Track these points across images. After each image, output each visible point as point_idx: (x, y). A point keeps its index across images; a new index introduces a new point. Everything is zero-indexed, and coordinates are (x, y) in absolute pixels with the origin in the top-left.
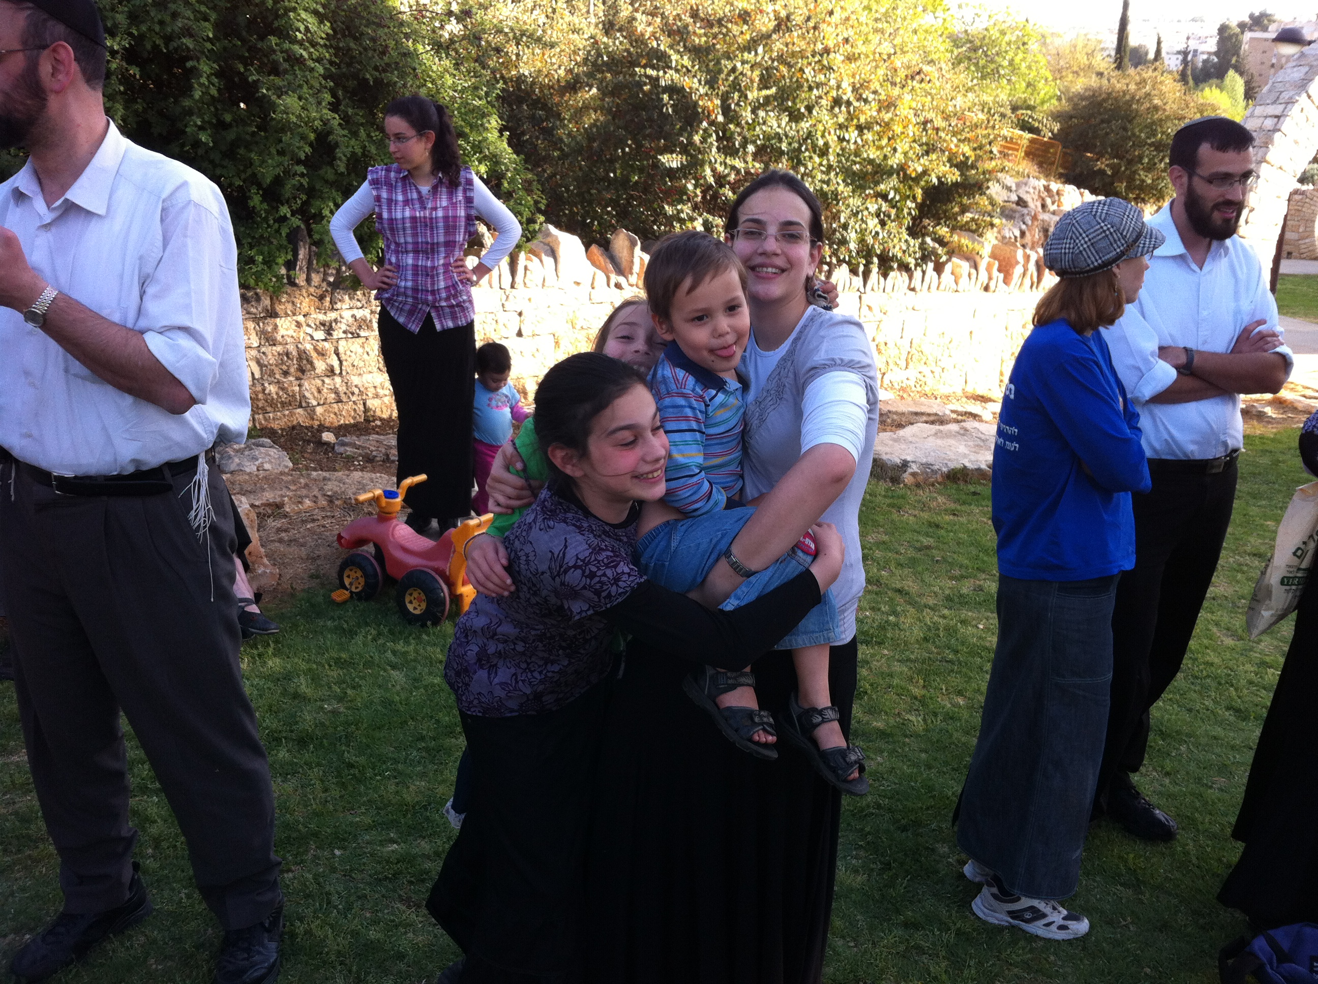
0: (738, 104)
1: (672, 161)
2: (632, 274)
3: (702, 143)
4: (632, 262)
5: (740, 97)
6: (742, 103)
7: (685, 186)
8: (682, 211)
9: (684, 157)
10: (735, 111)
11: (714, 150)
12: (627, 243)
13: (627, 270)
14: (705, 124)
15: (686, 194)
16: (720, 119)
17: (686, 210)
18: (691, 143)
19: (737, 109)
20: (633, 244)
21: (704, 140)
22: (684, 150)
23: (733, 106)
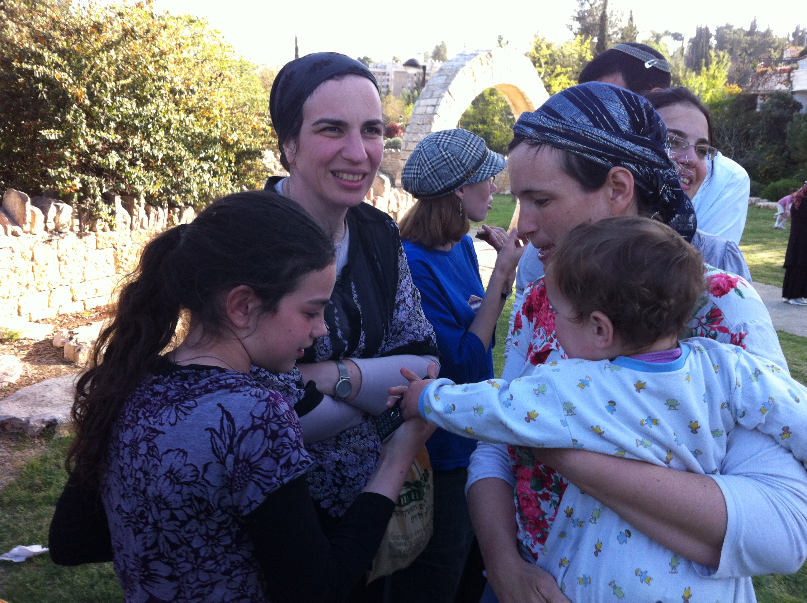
0: (100, 92)
1: (51, 134)
2: (25, 223)
3: (73, 120)
4: (25, 215)
5: (101, 86)
6: (103, 91)
7: (63, 154)
8: (63, 173)
9: (60, 132)
10: (97, 96)
11: (84, 126)
12: (18, 200)
13: (21, 221)
14: (75, 106)
15: (64, 159)
16: (87, 102)
17: (66, 172)
18: (65, 121)
19: (100, 95)
20: (24, 200)
21: (75, 118)
22: (59, 126)
23: (95, 93)
